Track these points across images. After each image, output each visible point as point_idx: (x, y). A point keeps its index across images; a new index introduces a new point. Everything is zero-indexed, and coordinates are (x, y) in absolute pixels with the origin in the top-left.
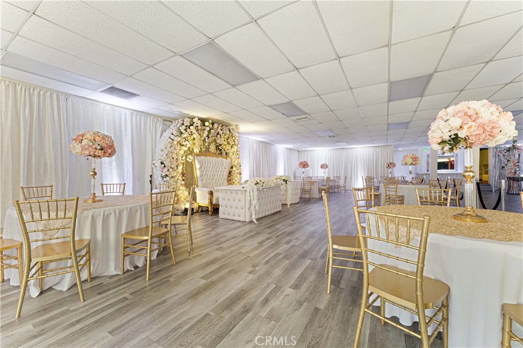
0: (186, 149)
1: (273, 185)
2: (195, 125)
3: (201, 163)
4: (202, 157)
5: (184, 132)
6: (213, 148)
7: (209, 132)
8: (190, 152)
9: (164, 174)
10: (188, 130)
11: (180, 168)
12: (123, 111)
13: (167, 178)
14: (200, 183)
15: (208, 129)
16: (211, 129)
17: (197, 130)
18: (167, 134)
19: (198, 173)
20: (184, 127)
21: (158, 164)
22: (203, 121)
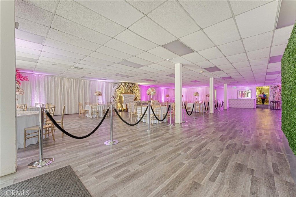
0: (120, 92)
1: (144, 103)
2: (123, 85)
3: (124, 96)
4: (125, 94)
5: (119, 87)
6: (129, 91)
7: (127, 86)
8: (121, 93)
9: (113, 100)
10: (120, 86)
11: (118, 98)
12: (103, 82)
13: (114, 101)
14: (124, 102)
15: (127, 85)
16: (128, 85)
17: (123, 86)
18: (114, 88)
19: (123, 99)
20: (119, 86)
21: (112, 97)
22: (125, 83)
